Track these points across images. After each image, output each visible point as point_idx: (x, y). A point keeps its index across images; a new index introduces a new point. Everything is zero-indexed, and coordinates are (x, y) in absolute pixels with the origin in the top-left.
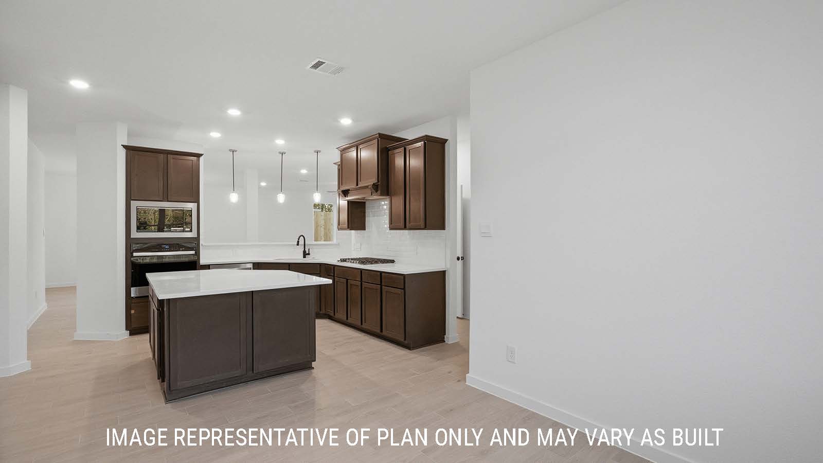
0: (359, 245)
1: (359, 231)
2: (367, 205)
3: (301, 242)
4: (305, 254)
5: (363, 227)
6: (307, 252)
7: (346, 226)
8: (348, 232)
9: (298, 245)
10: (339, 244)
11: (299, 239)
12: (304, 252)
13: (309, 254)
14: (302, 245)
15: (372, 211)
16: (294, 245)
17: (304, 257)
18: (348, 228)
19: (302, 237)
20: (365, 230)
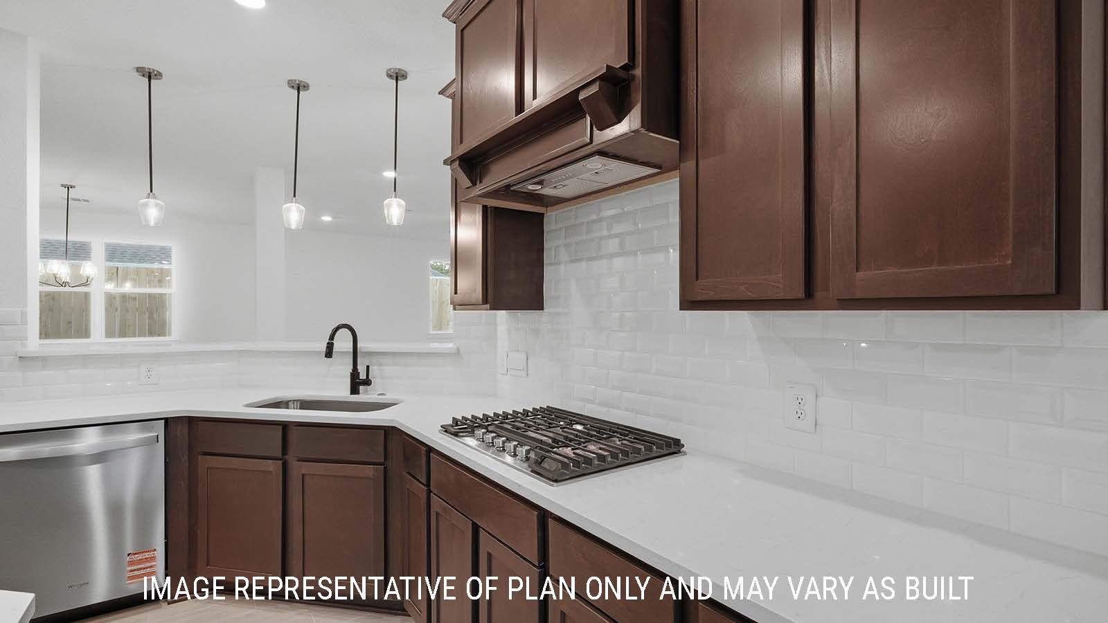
0: (523, 357)
1: (519, 313)
2: (553, 220)
3: (343, 343)
4: (357, 383)
5: (534, 301)
6: (363, 376)
7: (478, 294)
8: (485, 314)
9: (329, 353)
10: (458, 353)
11: (332, 337)
12: (355, 374)
13: (367, 382)
14: (343, 353)
15: (567, 246)
16: (316, 353)
17: (354, 390)
18: (485, 300)
19: (344, 333)
20: (542, 308)
